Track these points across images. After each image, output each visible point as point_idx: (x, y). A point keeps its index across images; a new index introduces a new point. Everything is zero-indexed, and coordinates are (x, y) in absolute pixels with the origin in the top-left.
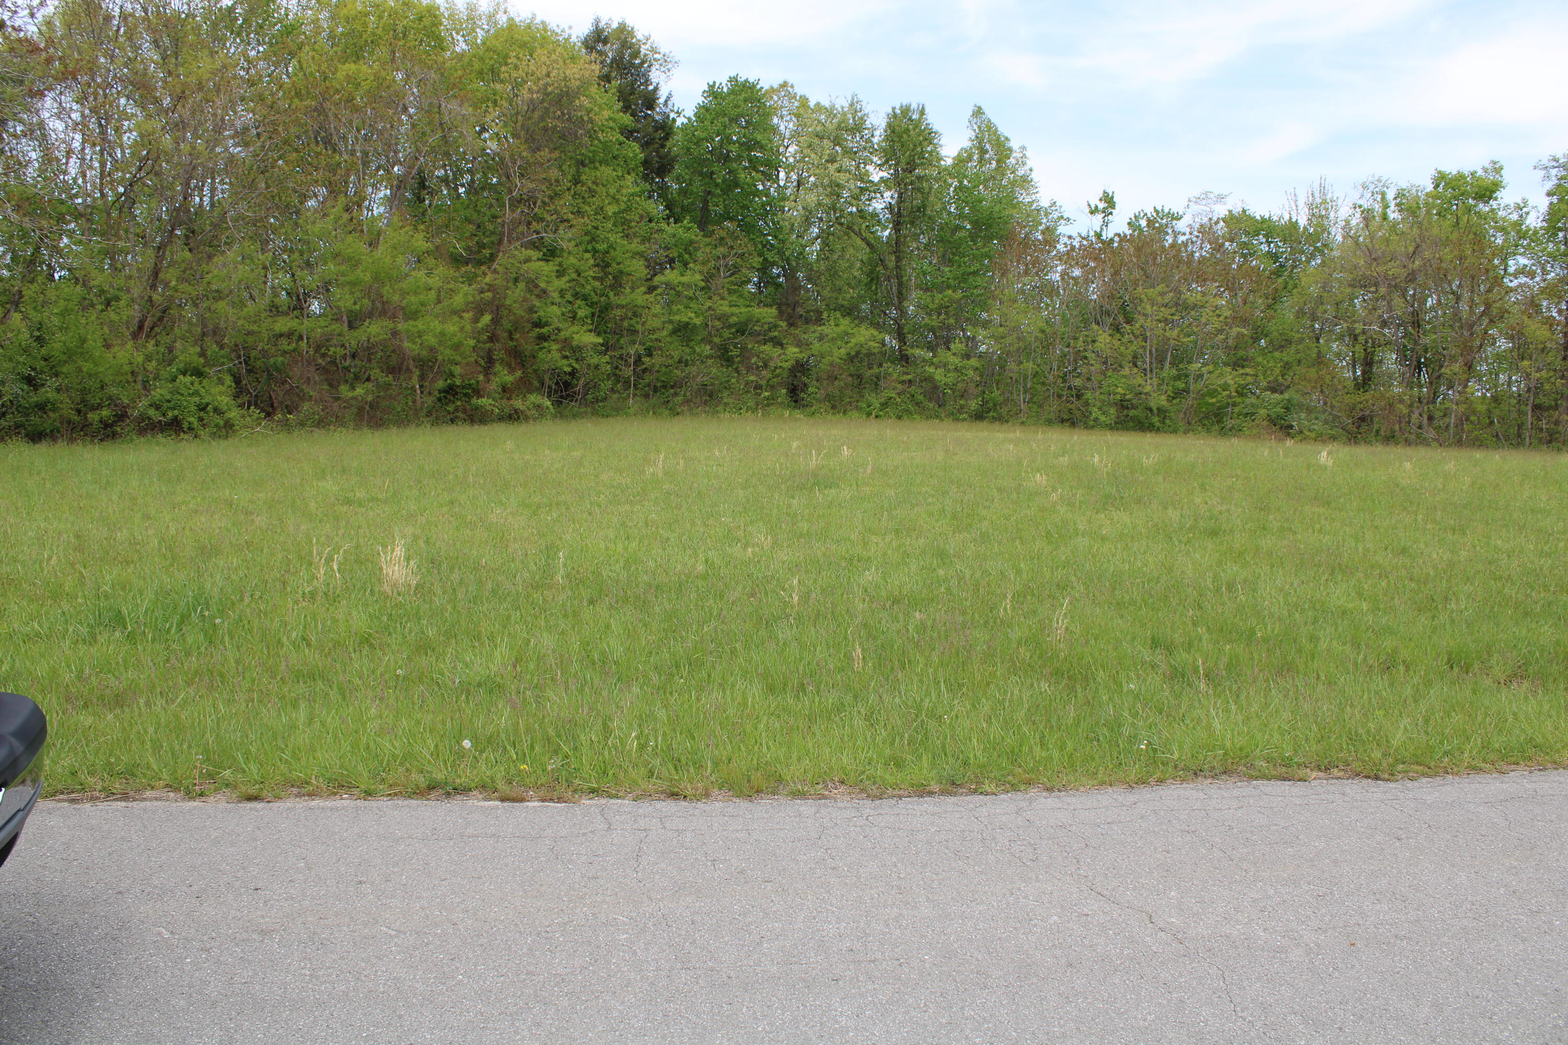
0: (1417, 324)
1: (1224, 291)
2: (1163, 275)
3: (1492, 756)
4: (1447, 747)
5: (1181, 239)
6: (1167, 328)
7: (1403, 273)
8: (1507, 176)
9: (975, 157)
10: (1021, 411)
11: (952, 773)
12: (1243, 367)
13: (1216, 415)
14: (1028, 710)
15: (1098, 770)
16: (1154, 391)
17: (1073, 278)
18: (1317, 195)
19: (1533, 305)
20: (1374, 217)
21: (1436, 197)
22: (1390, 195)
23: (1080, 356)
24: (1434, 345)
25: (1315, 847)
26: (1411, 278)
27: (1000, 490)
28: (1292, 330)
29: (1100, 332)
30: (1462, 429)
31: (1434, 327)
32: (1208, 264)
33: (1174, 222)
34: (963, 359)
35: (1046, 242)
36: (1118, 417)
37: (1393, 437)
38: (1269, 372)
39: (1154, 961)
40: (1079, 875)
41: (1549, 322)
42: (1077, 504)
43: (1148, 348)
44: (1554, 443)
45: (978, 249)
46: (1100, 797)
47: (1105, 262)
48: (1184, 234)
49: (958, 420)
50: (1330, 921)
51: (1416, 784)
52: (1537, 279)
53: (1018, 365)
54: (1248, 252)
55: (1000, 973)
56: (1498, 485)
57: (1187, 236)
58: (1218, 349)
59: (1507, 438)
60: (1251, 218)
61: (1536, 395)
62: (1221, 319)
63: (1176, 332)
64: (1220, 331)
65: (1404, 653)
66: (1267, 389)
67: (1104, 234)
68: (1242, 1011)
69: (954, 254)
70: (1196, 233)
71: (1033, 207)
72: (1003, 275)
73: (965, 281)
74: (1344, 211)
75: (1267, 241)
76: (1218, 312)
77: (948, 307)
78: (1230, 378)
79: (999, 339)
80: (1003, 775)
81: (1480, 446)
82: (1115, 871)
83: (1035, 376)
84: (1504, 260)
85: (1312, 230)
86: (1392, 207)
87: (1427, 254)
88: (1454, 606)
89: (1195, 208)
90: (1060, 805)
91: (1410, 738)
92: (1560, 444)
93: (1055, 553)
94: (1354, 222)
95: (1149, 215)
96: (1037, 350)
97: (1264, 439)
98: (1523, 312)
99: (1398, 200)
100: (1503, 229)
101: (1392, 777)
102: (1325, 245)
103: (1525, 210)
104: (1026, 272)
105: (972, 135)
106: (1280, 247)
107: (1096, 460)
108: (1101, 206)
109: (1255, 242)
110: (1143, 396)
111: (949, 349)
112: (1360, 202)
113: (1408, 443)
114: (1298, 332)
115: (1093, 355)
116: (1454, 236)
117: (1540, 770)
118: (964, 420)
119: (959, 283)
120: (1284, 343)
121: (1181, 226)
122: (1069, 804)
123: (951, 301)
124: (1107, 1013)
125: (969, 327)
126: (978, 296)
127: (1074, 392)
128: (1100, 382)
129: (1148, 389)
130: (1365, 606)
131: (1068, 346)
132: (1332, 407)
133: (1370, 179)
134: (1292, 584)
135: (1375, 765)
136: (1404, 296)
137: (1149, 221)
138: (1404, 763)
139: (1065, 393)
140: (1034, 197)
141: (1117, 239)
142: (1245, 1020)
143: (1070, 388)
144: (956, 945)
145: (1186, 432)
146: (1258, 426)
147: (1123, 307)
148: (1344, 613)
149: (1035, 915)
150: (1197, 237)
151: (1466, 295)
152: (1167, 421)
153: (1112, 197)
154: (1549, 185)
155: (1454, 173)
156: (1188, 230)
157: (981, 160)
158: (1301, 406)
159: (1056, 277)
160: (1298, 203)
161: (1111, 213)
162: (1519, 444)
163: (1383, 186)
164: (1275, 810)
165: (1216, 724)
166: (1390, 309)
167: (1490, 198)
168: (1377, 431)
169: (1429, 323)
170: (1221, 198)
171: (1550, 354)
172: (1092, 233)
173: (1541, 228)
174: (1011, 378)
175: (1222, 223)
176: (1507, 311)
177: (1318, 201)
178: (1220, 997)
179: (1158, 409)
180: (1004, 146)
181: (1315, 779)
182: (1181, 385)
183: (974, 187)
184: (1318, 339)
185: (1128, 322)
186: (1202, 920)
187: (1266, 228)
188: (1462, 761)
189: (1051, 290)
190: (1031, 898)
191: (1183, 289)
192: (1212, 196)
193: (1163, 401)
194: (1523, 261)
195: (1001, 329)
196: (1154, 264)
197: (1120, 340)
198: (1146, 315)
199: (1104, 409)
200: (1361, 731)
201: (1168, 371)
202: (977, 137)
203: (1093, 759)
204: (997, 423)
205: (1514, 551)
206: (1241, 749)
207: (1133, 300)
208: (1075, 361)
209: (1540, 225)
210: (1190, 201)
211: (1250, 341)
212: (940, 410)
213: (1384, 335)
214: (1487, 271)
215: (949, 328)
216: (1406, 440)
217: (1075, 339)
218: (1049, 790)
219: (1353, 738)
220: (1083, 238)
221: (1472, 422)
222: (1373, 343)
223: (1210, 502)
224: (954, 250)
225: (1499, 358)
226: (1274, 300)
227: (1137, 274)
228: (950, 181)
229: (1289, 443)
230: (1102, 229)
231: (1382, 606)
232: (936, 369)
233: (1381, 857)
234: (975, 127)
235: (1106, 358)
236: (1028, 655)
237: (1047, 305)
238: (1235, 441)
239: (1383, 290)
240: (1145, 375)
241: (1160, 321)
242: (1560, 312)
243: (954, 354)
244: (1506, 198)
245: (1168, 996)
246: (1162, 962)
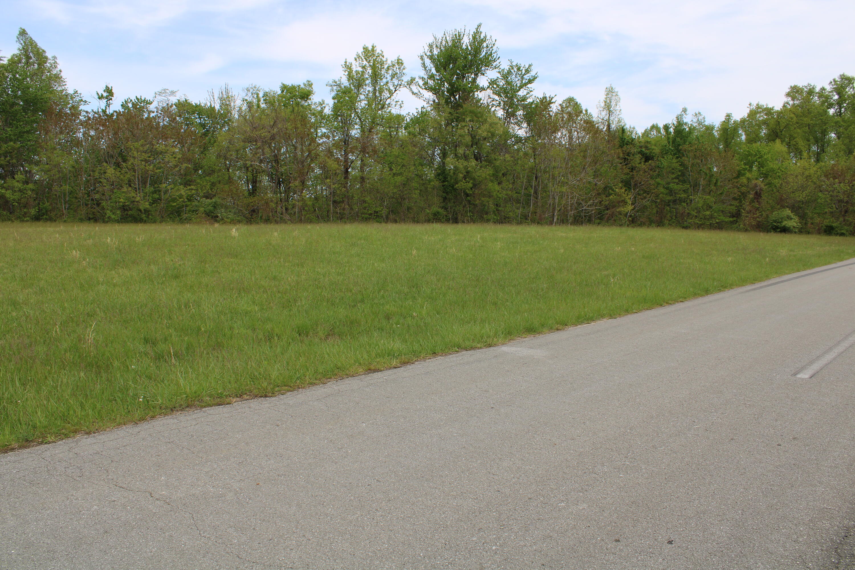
0: (277, 161)
1: (177, 144)
2: (143, 135)
3: (319, 376)
4: (298, 375)
5: (152, 115)
6: (147, 164)
7: (269, 135)
8: (315, 88)
9: (23, 61)
10: (63, 215)
11: (25, 434)
12: (190, 185)
13: (177, 212)
14: (73, 389)
15: (116, 417)
16: (142, 200)
17: (90, 136)
18: (224, 93)
19: (330, 152)
20: (253, 106)
21: (282, 97)
22: (261, 95)
23: (97, 181)
24: (286, 172)
25: (237, 438)
26: (273, 138)
27: (50, 261)
28: (215, 165)
29: (108, 167)
30: (302, 214)
31: (285, 163)
32: (167, 129)
33: (148, 105)
34: (24, 184)
35: (73, 115)
36: (122, 216)
37: (269, 219)
38: (204, 188)
39: (154, 518)
40: (108, 479)
41: (337, 160)
42: (98, 266)
43: (137, 176)
44: (343, 219)
45: (28, 117)
46: (118, 432)
47: (109, 127)
48: (153, 112)
49: (23, 221)
50: (246, 475)
51: (285, 396)
52: (331, 139)
53: (60, 187)
54: (189, 123)
55: (63, 548)
56: (318, 241)
57: (155, 114)
58: (176, 176)
59: (323, 218)
60: (190, 104)
61: (334, 196)
62: (177, 159)
63: (151, 167)
64: (176, 166)
65: (277, 330)
66: (204, 197)
67: (107, 111)
68: (204, 533)
69: (13, 120)
70: (160, 112)
71: (63, 94)
72: (46, 134)
73: (22, 137)
74: (238, 102)
75: (199, 117)
76: (174, 156)
77: (11, 152)
78: (183, 191)
79: (46, 172)
80: (59, 430)
81: (311, 222)
82: (129, 473)
83: (70, 194)
84: (316, 130)
85: (222, 112)
86: (262, 101)
87: (280, 126)
88: (299, 303)
89: (159, 98)
90: (95, 441)
91: (280, 374)
92: (346, 220)
93: (86, 296)
94: (244, 108)
95: (133, 101)
96: (71, 178)
97: (203, 224)
98: (326, 155)
99: (265, 98)
100: (314, 114)
101: (273, 395)
102: (229, 120)
103: (323, 105)
104: (61, 133)
105: (21, 47)
106: (206, 121)
107: (109, 240)
108: (105, 94)
109: (193, 117)
110: (135, 203)
111: (14, 178)
112: (246, 98)
113: (277, 222)
114: (218, 166)
115: (105, 180)
116: (292, 117)
117: (341, 379)
118: (27, 221)
119: (18, 137)
120: (211, 172)
121: (152, 107)
122: (100, 439)
123: (13, 148)
124: (129, 554)
125: (27, 165)
126: (31, 146)
127: (95, 202)
128: (110, 196)
129: (138, 199)
130: (256, 308)
131: (90, 176)
132: (238, 205)
133: (250, 86)
134: (219, 301)
135: (264, 390)
136: (270, 147)
137: (133, 104)
138: (278, 386)
139: (89, 203)
140: (63, 87)
141: (115, 114)
142: (205, 537)
143: (92, 200)
144: (33, 539)
145: (161, 222)
146: (200, 217)
147: (121, 154)
148: (246, 313)
149: (83, 508)
150: (161, 114)
151: (299, 147)
152: (150, 217)
153: (111, 90)
154: (333, 94)
155: (290, 85)
156: (155, 110)
157: (27, 63)
158: (222, 206)
159: (80, 135)
160: (215, 97)
161: (111, 99)
162: (328, 220)
163: (257, 90)
164: (216, 422)
165: (182, 382)
166: (263, 154)
167: (307, 99)
168: (261, 217)
169: (283, 161)
170: (173, 93)
171: (339, 176)
172: (100, 110)
173: (331, 115)
174: (56, 195)
175: (174, 107)
176: (319, 155)
177: (225, 96)
178: (192, 528)
179: (144, 210)
180: (42, 55)
181: (235, 402)
182: (156, 196)
183: (23, 79)
184: (228, 171)
185: (125, 161)
186: (179, 489)
187: (198, 110)
188: (305, 381)
189: (78, 143)
190: (80, 499)
191: (154, 142)
192: (168, 91)
193: (147, 205)
194: (324, 130)
195: (47, 166)
196: (138, 129)
197: (120, 172)
198: (134, 158)
199: (114, 211)
200: (256, 374)
201: (149, 189)
202: (24, 48)
203: (113, 411)
204: (49, 222)
205: (326, 274)
206: (195, 393)
207: (127, 148)
208: (95, 184)
209: (330, 113)
210: (156, 94)
211: (193, 172)
212: (11, 216)
213: (261, 167)
214: (308, 135)
215: (13, 166)
216: (275, 221)
217: (94, 171)
218: (88, 433)
219: (253, 378)
220: (95, 113)
221: (306, 210)
222: (256, 171)
223: (174, 260)
224: (13, 118)
225: (316, 178)
226: (205, 149)
227: (128, 134)
228: (6, 74)
229: (216, 225)
230: (106, 108)
231: (265, 307)
232: (6, 190)
233: (269, 437)
234: (22, 42)
235: (113, 182)
236: (72, 357)
237: (76, 152)
238: (188, 226)
239: (259, 144)
240: (136, 191)
241: (142, 161)
242: (341, 155)
243: (18, 181)
244: (315, 99)
245: (163, 535)
246: (159, 517)
